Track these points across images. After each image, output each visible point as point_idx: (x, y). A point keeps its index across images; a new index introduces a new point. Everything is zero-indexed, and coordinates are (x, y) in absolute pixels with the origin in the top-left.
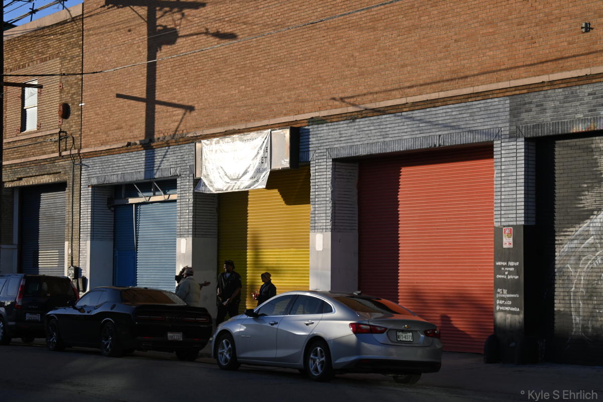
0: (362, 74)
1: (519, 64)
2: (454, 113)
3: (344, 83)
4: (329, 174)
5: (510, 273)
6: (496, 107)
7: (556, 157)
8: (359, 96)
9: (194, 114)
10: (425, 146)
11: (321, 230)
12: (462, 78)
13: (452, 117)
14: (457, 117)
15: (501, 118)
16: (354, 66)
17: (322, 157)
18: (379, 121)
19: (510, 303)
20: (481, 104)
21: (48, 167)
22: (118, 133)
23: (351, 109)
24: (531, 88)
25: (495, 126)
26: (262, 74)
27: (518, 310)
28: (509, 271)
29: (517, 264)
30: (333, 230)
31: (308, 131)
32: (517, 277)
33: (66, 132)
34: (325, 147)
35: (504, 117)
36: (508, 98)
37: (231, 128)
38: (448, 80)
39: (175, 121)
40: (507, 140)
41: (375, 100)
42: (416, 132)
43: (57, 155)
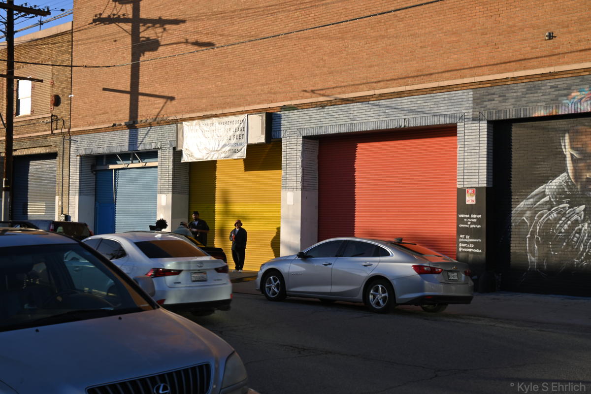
0: (332, 73)
1: (482, 64)
2: (418, 102)
3: (314, 80)
4: (300, 148)
5: (472, 223)
6: (459, 97)
7: (513, 135)
8: (328, 89)
9: (174, 102)
10: (391, 127)
11: (292, 190)
12: (427, 75)
13: (417, 105)
14: (422, 105)
15: (464, 106)
16: (324, 67)
17: (293, 135)
18: (347, 108)
19: (473, 246)
20: (446, 95)
21: (41, 141)
22: (105, 117)
23: (321, 99)
24: (493, 83)
25: (459, 112)
26: (237, 73)
27: (480, 251)
28: (471, 222)
29: (480, 216)
30: (303, 189)
31: (280, 116)
32: (479, 226)
33: (56, 116)
34: (296, 128)
35: (468, 105)
36: (471, 90)
37: (209, 113)
38: (413, 77)
39: (156, 108)
40: (471, 122)
41: (344, 92)
42: (383, 117)
43: (50, 132)
